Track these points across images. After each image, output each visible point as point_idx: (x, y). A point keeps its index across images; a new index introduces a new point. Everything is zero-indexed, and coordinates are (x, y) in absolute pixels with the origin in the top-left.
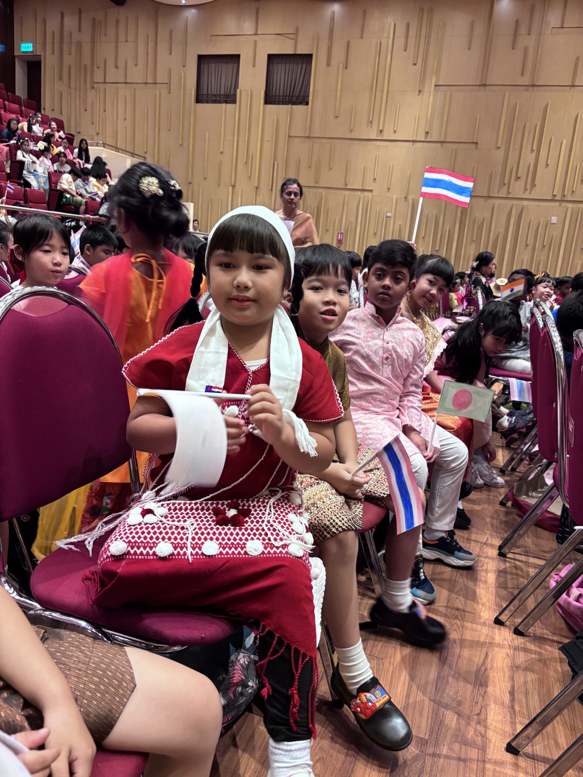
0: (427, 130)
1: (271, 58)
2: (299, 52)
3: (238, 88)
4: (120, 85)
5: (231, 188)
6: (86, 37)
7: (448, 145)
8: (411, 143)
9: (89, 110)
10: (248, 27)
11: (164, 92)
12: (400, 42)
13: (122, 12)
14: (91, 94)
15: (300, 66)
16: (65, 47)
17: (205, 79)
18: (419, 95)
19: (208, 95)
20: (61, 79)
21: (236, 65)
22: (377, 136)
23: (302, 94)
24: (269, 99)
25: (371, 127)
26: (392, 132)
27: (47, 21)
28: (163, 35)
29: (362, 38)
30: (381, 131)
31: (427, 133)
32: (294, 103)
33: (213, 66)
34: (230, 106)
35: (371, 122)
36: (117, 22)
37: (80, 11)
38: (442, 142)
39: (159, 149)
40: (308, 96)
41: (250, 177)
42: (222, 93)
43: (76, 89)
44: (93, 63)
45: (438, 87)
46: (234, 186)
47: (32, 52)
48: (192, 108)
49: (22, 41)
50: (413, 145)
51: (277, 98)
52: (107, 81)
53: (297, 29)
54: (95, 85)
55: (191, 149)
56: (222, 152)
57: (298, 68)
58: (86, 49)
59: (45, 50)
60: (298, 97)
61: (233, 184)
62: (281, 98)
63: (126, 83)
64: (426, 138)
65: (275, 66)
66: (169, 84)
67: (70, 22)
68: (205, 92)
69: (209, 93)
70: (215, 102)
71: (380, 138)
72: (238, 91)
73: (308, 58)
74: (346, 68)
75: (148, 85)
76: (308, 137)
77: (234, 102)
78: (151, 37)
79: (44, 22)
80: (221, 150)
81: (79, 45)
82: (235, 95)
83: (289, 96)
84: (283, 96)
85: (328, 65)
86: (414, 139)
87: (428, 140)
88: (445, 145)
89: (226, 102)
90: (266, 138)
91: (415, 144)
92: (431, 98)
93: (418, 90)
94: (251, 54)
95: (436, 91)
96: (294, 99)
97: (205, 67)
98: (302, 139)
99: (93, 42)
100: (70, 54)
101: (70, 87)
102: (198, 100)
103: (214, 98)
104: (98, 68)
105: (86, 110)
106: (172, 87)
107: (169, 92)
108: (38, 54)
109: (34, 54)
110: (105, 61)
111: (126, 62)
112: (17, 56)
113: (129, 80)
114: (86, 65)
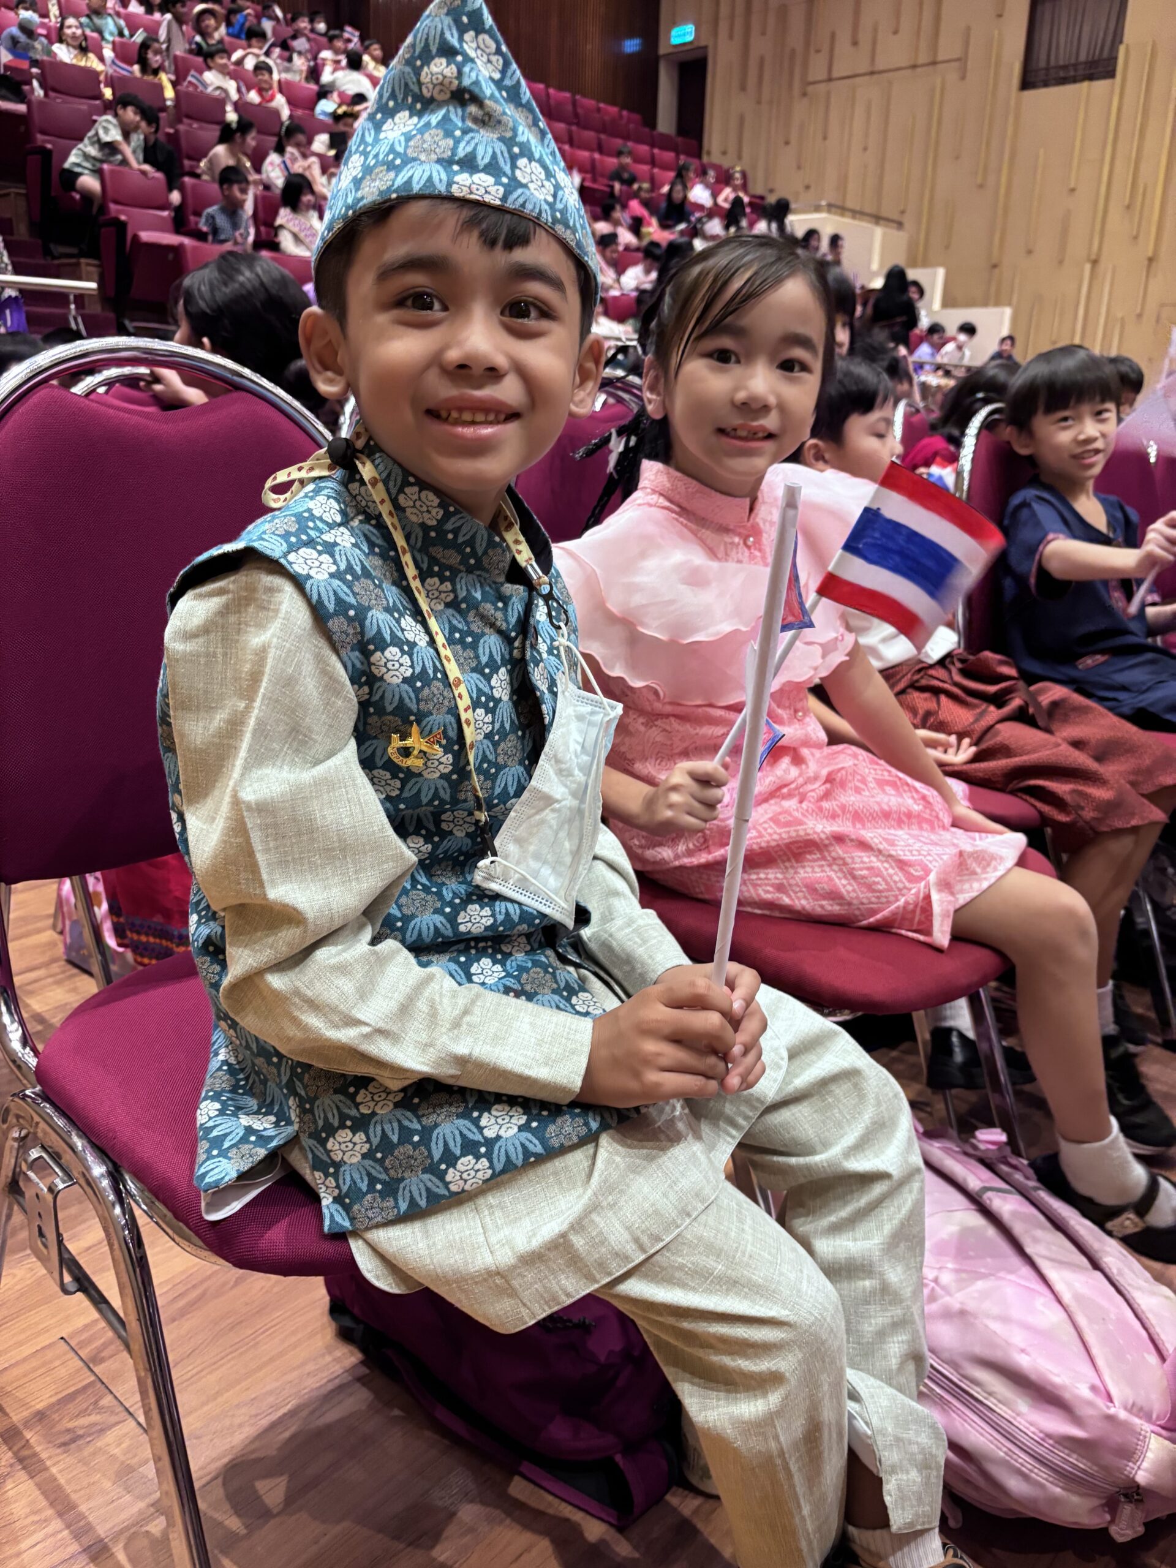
3: (1121, 42)
4: (858, 80)
5: (1088, 266)
9: (794, 138)
11: (952, 78)
14: (800, 109)
16: (756, 18)
17: (1043, 35)
20: (743, 88)
34: (1100, 86)
39: (931, 203)
41: (1136, 238)
42: (1083, 57)
43: (770, 103)
44: (807, 43)
46: (1095, 263)
47: (691, 43)
48: (1013, 103)
49: (674, 24)
52: (835, 74)
54: (810, 89)
55: (1002, 191)
56: (1073, 190)
58: (796, 17)
59: (715, 33)
61: (1093, 257)
63: (872, 73)
66: (962, 60)
68: (1042, 64)
69: (1053, 63)
70: (1063, 81)
72: (1122, 50)
75: (919, 70)
77: (1111, 74)
80: (1072, 185)
81: (783, 12)
82: (1113, 59)
89: (1091, 78)
99: (811, 2)
100: (763, 33)
101: (759, 102)
102: (1027, 83)
103: (1062, 74)
104: (818, 51)
105: (787, 143)
106: (969, 67)
107: (963, 78)
108: (703, 43)
109: (696, 44)
110: (833, 36)
111: (875, 30)
112: (665, 55)
113: (880, 65)
114: (793, 52)
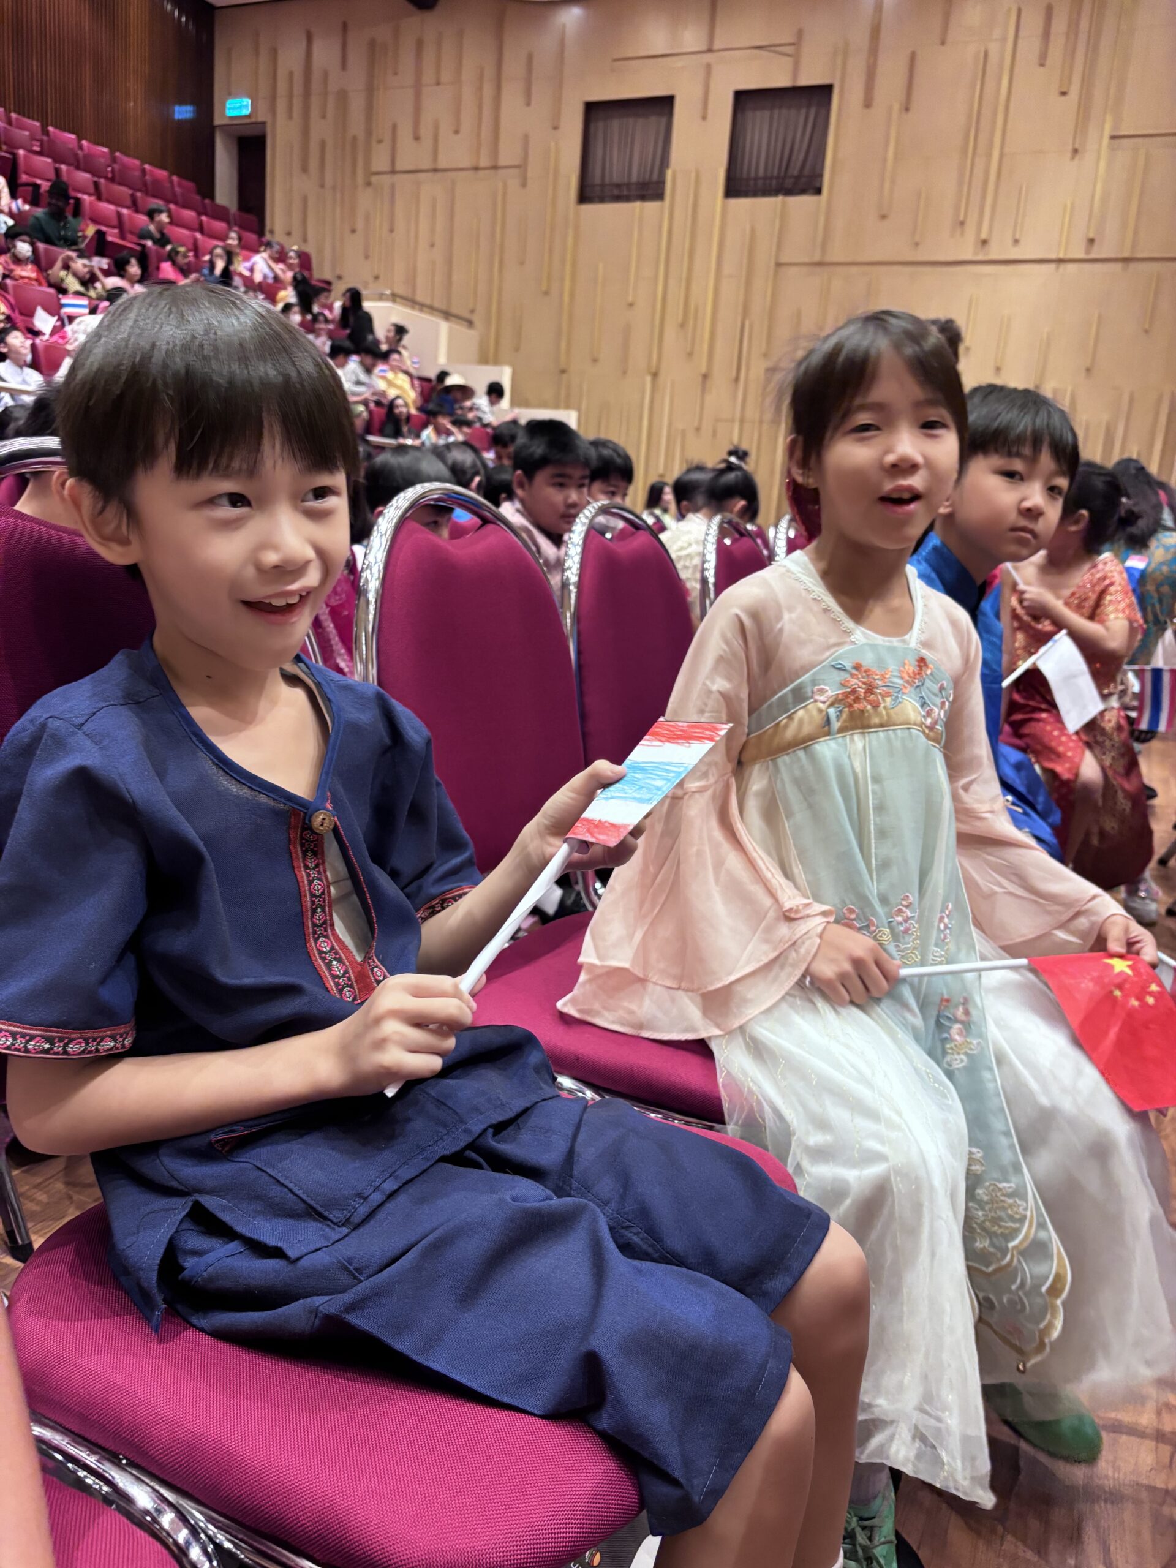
0: (1091, 236)
1: (743, 99)
2: (804, 81)
3: (668, 167)
4: (421, 176)
5: (648, 379)
6: (355, 80)
7: (1141, 266)
8: (1053, 266)
9: (360, 225)
10: (692, 37)
11: (513, 183)
12: (1030, 46)
13: (427, 25)
14: (365, 199)
15: (803, 111)
16: (315, 101)
17: (598, 151)
18: (1073, 158)
19: (603, 185)
20: (305, 169)
21: (664, 120)
22: (976, 254)
23: (807, 172)
24: (734, 188)
25: (962, 234)
26: (1010, 242)
27: (280, 52)
28: (514, 66)
29: (943, 43)
30: (984, 242)
31: (1091, 241)
32: (789, 192)
33: (615, 124)
34: (651, 206)
35: (962, 223)
36: (420, 44)
37: (345, 27)
38: (1126, 260)
39: (499, 302)
40: (821, 176)
41: (690, 354)
42: (634, 178)
43: (334, 188)
44: (369, 133)
45: (1117, 141)
46: (655, 375)
47: (247, 117)
48: (571, 215)
49: (230, 94)
50: (1057, 268)
51: (752, 183)
52: (398, 167)
53: (800, 34)
54: (374, 179)
55: (566, 297)
56: (631, 305)
57: (798, 117)
58: (357, 104)
59: (273, 112)
60: (798, 178)
61: (653, 370)
62: (760, 183)
63: (435, 170)
64: (1088, 252)
65: (749, 114)
66: (522, 167)
67: (325, 53)
68: (597, 180)
69: (607, 181)
70: (618, 198)
71: (980, 257)
72: (669, 174)
73: (824, 92)
74: (907, 109)
75: (481, 173)
76: (820, 264)
77: (659, 196)
78: (489, 72)
79: (274, 53)
80: (630, 299)
81: (343, 97)
82: (661, 183)
83: (778, 178)
84: (765, 178)
85: (868, 103)
86: (1061, 256)
87: (1093, 256)
88: (1133, 266)
89: (643, 198)
90: (727, 270)
91: (1063, 266)
92: (1103, 164)
93: (1070, 148)
94: (698, 91)
95: (1112, 149)
96: (789, 183)
97: (599, 127)
98: (804, 269)
99: (370, 90)
100: (324, 117)
101: (322, 186)
102: (584, 197)
103: (616, 192)
104: (380, 142)
105: (353, 231)
106: (529, 174)
107: (524, 185)
108: (260, 119)
109: (253, 120)
110: (394, 128)
111: (436, 127)
112: (219, 126)
113: (442, 163)
114: (355, 138)
